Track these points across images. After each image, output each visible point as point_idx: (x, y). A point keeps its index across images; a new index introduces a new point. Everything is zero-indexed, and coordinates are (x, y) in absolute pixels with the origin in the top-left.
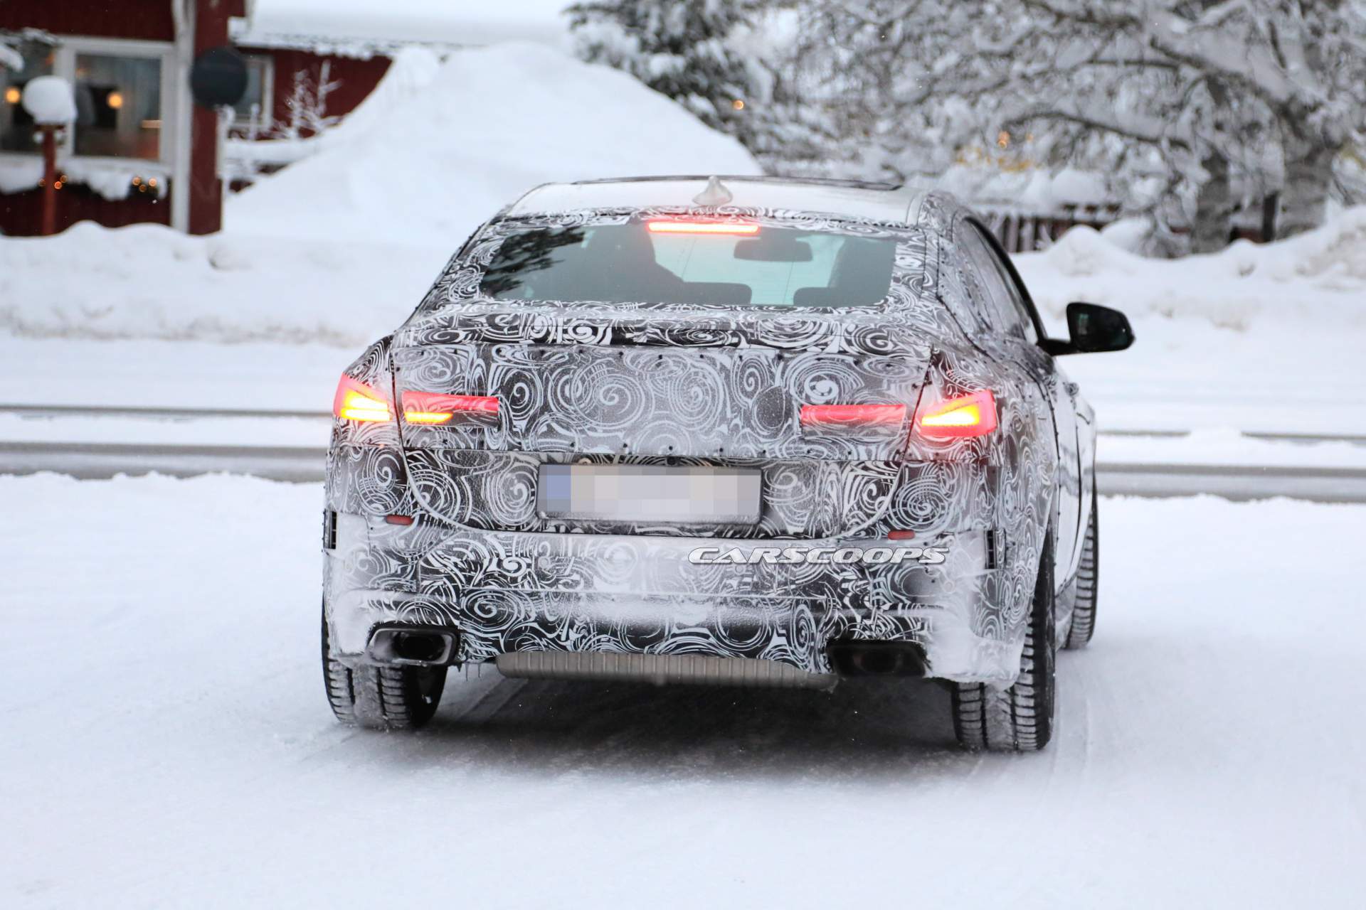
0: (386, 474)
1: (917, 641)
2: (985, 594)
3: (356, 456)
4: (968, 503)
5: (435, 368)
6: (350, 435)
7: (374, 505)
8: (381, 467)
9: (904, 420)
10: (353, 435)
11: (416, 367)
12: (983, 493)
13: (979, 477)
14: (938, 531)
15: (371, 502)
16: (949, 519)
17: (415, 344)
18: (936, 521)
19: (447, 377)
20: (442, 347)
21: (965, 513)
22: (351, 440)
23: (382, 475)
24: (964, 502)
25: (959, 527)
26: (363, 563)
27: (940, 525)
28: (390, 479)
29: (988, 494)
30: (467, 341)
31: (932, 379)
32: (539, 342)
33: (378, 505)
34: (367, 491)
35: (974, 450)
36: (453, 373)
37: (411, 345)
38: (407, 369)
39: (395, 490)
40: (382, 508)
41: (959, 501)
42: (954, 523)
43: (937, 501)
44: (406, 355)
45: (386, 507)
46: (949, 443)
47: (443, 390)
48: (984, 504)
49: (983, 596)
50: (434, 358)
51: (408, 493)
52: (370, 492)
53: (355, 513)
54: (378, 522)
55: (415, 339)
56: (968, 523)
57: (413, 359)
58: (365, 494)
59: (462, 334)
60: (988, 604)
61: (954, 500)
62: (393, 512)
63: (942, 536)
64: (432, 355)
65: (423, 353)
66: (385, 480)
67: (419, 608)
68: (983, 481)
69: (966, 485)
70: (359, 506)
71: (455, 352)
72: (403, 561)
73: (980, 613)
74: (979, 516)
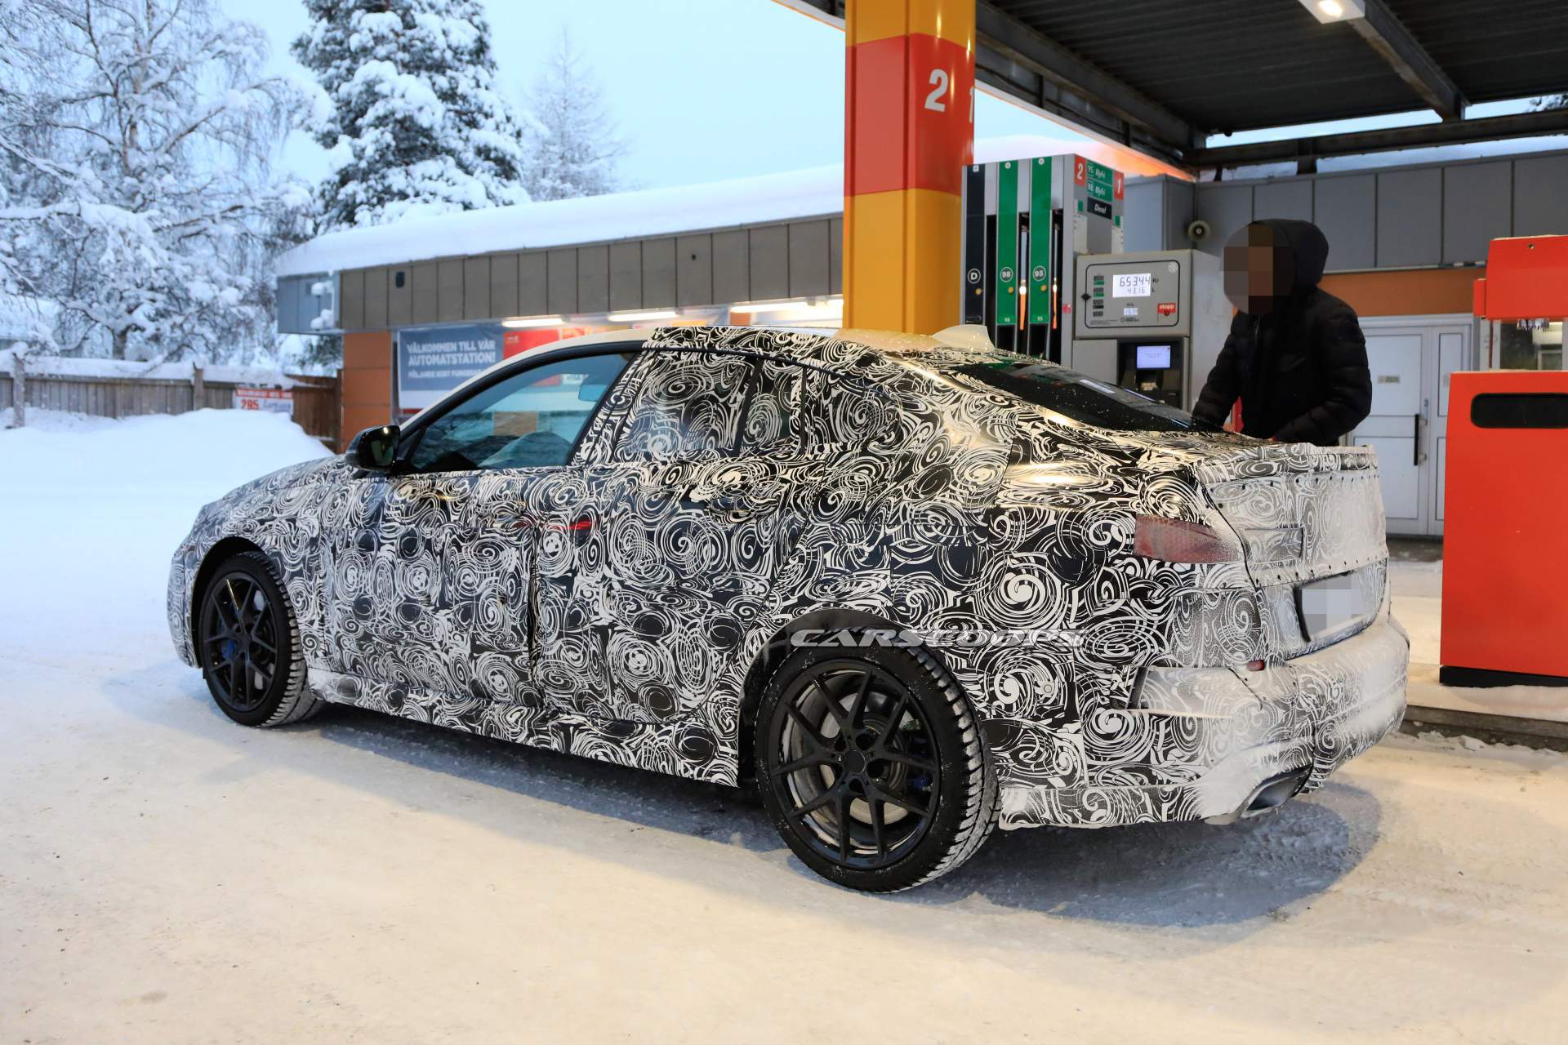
0: (1244, 620)
3: (1213, 604)
5: (1260, 502)
6: (1197, 581)
7: (1236, 654)
8: (1238, 612)
10: (1202, 580)
11: (1243, 502)
15: (1233, 651)
17: (1233, 477)
19: (1272, 511)
20: (1262, 480)
22: (1200, 587)
23: (1240, 620)
26: (1257, 718)
28: (1247, 623)
30: (1280, 472)
32: (1317, 469)
33: (1240, 654)
34: (1227, 639)
36: (1275, 505)
37: (1228, 479)
38: (1232, 504)
39: (1252, 635)
40: (1243, 656)
44: (1226, 490)
45: (1246, 654)
47: (1273, 524)
50: (1256, 492)
51: (1262, 636)
52: (1231, 641)
53: (1218, 666)
54: (1243, 671)
55: (1231, 472)
57: (1236, 494)
58: (1226, 643)
59: (1275, 466)
62: (1252, 659)
64: (1254, 489)
65: (1244, 487)
66: (1243, 626)
67: (1297, 754)
70: (1221, 657)
71: (1272, 485)
72: (1286, 708)
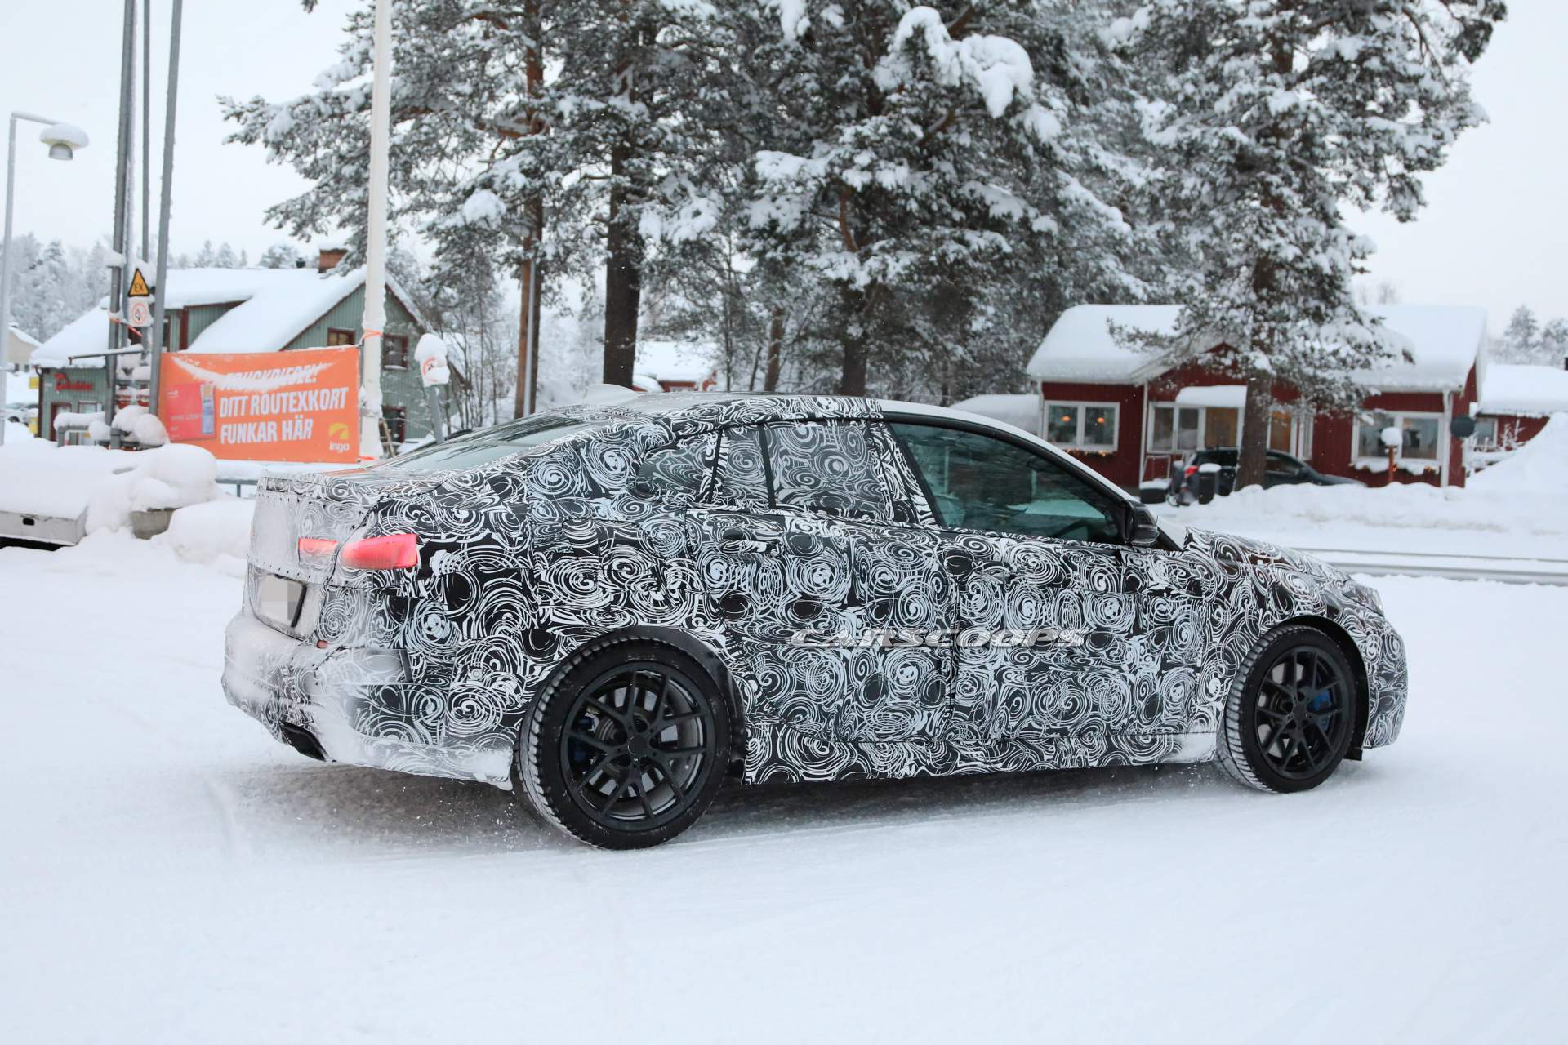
1: (310, 730)
2: (378, 700)
4: (364, 624)
9: (332, 554)
12: (382, 618)
13: (377, 604)
14: (339, 645)
16: (347, 635)
18: (339, 635)
21: (361, 632)
24: (360, 624)
25: (354, 644)
27: (342, 640)
29: (388, 619)
31: (368, 523)
35: (375, 581)
41: (357, 623)
42: (351, 640)
43: (342, 620)
46: (356, 573)
48: (382, 626)
49: (373, 703)
56: (362, 641)
60: (383, 709)
61: (353, 620)
63: (341, 648)
68: (383, 607)
69: (364, 610)
73: (367, 716)
74: (374, 636)
